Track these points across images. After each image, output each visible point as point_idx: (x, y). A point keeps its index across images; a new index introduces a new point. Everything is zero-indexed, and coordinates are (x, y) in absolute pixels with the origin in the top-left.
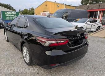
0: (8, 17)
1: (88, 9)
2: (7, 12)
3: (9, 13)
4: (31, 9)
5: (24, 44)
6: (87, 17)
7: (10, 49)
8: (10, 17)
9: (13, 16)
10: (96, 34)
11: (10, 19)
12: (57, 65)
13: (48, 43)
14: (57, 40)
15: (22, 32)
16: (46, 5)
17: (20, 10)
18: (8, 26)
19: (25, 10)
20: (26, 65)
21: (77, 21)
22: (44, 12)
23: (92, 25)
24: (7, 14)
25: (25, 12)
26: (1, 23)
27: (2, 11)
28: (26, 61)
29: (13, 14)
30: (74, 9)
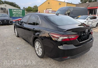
0: (15, 14)
1: (88, 7)
2: (14, 9)
3: (16, 10)
4: (34, 6)
5: (37, 39)
6: (87, 15)
7: (21, 44)
8: (16, 14)
9: (20, 13)
10: (96, 29)
11: (17, 16)
12: (68, 57)
13: (60, 39)
14: (69, 36)
15: (34, 29)
16: (49, 3)
17: (24, 8)
18: (19, 23)
19: (29, 7)
20: (38, 57)
21: (78, 17)
22: (47, 10)
23: (93, 22)
24: (14, 12)
25: (29, 10)
26: (9, 20)
27: (9, 9)
28: (39, 55)
29: (19, 12)
30: (75, 6)
